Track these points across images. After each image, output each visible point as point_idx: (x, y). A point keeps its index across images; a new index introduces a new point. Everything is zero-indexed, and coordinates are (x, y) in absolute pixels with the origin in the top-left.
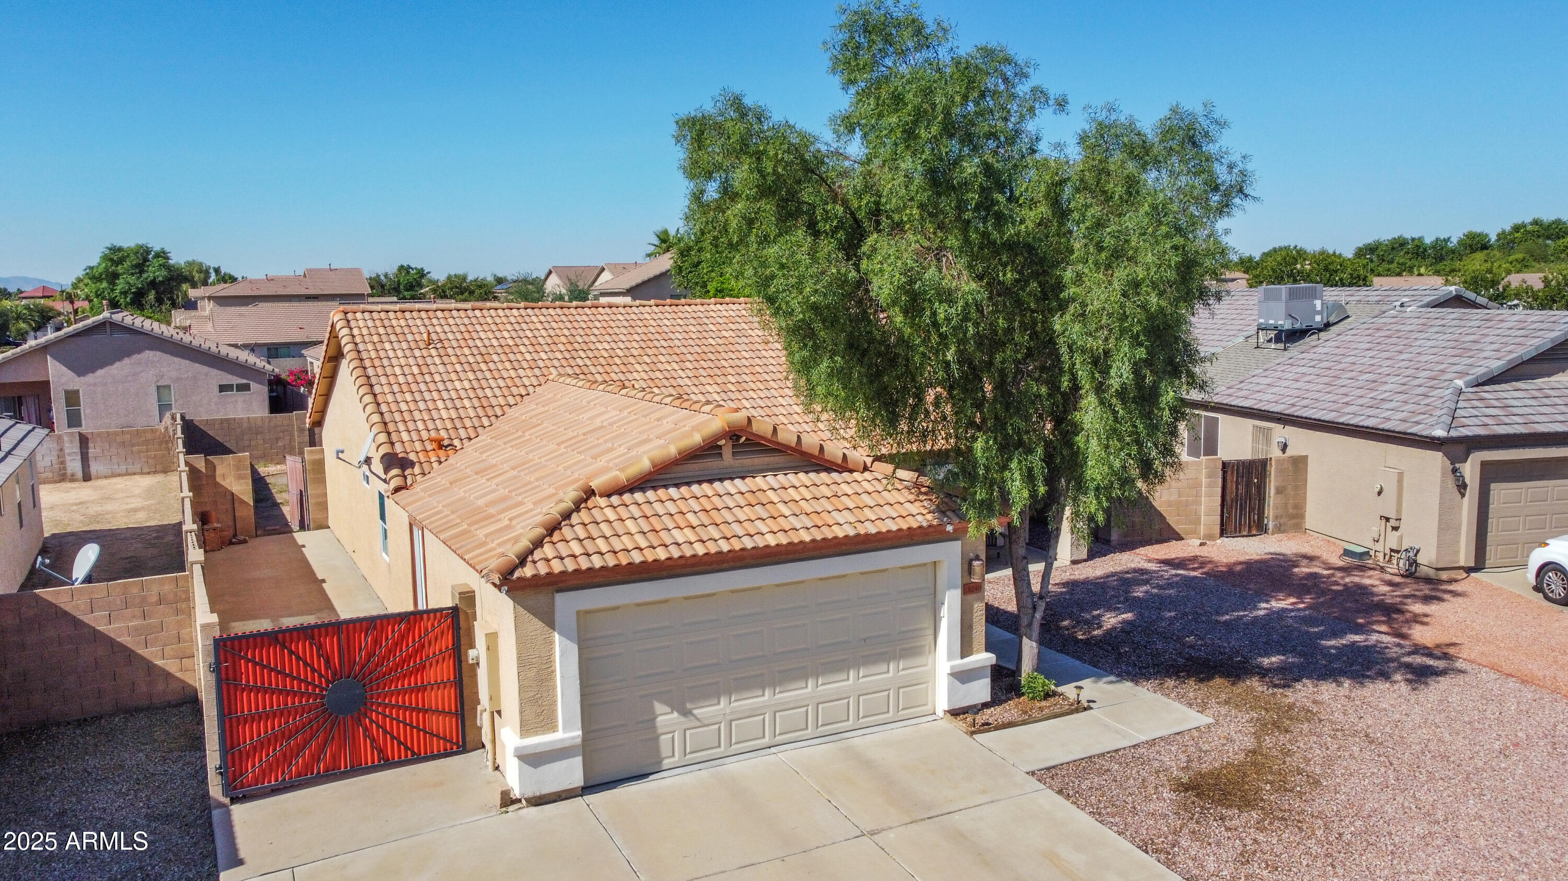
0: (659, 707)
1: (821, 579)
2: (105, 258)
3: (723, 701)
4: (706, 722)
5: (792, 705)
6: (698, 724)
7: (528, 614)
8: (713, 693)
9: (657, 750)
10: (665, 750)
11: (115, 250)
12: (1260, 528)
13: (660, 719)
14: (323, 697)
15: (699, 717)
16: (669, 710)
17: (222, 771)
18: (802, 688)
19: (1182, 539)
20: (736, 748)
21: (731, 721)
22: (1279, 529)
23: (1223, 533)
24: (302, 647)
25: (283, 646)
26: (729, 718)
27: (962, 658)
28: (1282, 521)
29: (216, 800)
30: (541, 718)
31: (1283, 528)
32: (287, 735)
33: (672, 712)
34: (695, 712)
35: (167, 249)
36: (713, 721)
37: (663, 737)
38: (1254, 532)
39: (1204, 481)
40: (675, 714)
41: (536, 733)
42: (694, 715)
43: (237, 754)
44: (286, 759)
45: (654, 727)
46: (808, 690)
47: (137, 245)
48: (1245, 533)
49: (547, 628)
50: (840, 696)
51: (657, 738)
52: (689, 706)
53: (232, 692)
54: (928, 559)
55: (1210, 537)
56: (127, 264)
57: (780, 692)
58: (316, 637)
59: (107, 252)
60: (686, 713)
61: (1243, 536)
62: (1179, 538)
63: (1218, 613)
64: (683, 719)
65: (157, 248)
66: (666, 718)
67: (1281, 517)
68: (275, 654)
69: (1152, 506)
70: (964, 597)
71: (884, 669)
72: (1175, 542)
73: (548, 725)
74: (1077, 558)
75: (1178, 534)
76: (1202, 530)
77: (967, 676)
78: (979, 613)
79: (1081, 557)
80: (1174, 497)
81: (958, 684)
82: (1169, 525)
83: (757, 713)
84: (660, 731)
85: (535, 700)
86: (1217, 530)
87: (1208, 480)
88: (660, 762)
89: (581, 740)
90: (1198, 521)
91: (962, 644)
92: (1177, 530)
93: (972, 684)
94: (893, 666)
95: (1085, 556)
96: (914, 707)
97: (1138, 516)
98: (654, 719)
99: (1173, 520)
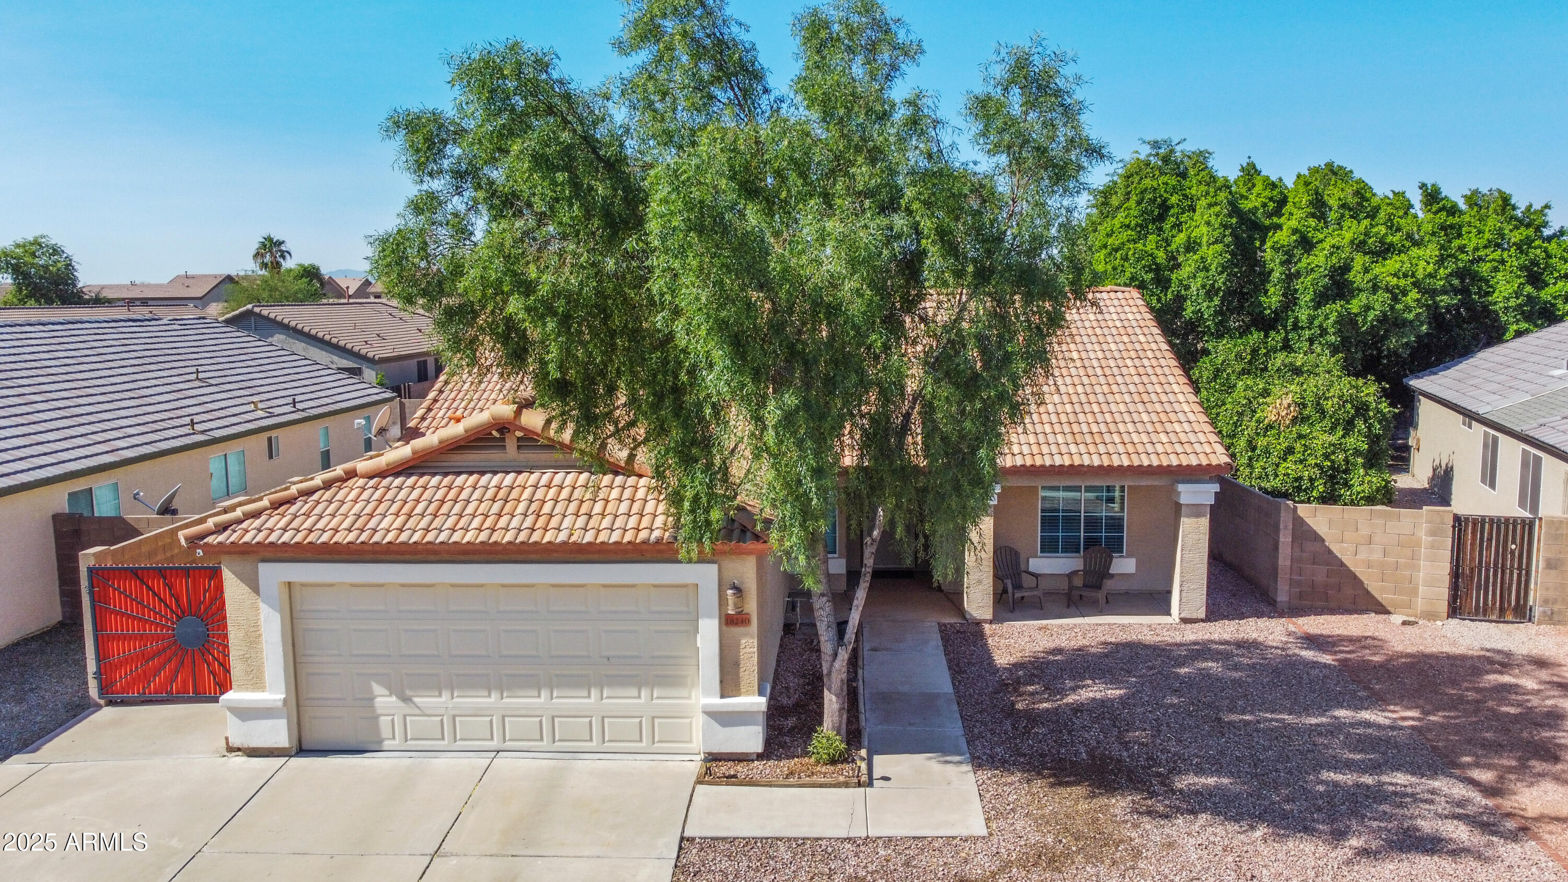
0: (377, 689)
1: (554, 586)
3: (446, 695)
4: (428, 712)
5: (521, 713)
6: (418, 712)
7: (236, 579)
8: (437, 686)
9: (376, 729)
10: (385, 732)
12: (1522, 613)
13: (378, 700)
14: (173, 630)
15: (419, 705)
16: (387, 693)
17: (99, 674)
19: (1388, 612)
20: (460, 744)
21: (454, 717)
22: (1551, 618)
23: (1454, 611)
24: (158, 585)
25: (142, 580)
26: (452, 712)
27: (722, 696)
28: (1556, 608)
29: (94, 700)
30: (251, 676)
31: (1556, 618)
32: (145, 657)
33: (391, 695)
34: (416, 699)
36: (437, 712)
37: (382, 718)
38: (1510, 618)
39: (1425, 539)
40: (394, 699)
41: (247, 690)
42: (414, 703)
43: (108, 665)
44: (146, 677)
45: (372, 707)
46: (539, 701)
48: (1494, 618)
49: (253, 594)
50: (581, 713)
51: (376, 718)
52: (408, 693)
53: (103, 614)
54: (690, 580)
55: (1431, 616)
57: (507, 697)
58: (168, 577)
60: (406, 700)
61: (1491, 621)
62: (1381, 610)
63: (1231, 710)
64: (402, 704)
66: (384, 701)
67: (1555, 602)
68: (136, 587)
69: (1342, 564)
70: (724, 628)
71: (634, 692)
72: (1373, 615)
73: (257, 684)
74: (1188, 617)
75: (1382, 605)
76: (1420, 604)
77: (724, 719)
78: (748, 650)
79: (1194, 616)
80: (1377, 556)
81: (716, 726)
82: (1368, 592)
83: (484, 713)
84: (379, 711)
85: (245, 659)
86: (1443, 607)
87: (1430, 539)
88: (381, 742)
89: (285, 701)
90: (1414, 592)
91: (721, 682)
92: (1380, 599)
93: (736, 729)
94: (644, 693)
95: (1202, 615)
96: (674, 742)
97: (1320, 575)
98: (372, 699)
99: (1374, 586)
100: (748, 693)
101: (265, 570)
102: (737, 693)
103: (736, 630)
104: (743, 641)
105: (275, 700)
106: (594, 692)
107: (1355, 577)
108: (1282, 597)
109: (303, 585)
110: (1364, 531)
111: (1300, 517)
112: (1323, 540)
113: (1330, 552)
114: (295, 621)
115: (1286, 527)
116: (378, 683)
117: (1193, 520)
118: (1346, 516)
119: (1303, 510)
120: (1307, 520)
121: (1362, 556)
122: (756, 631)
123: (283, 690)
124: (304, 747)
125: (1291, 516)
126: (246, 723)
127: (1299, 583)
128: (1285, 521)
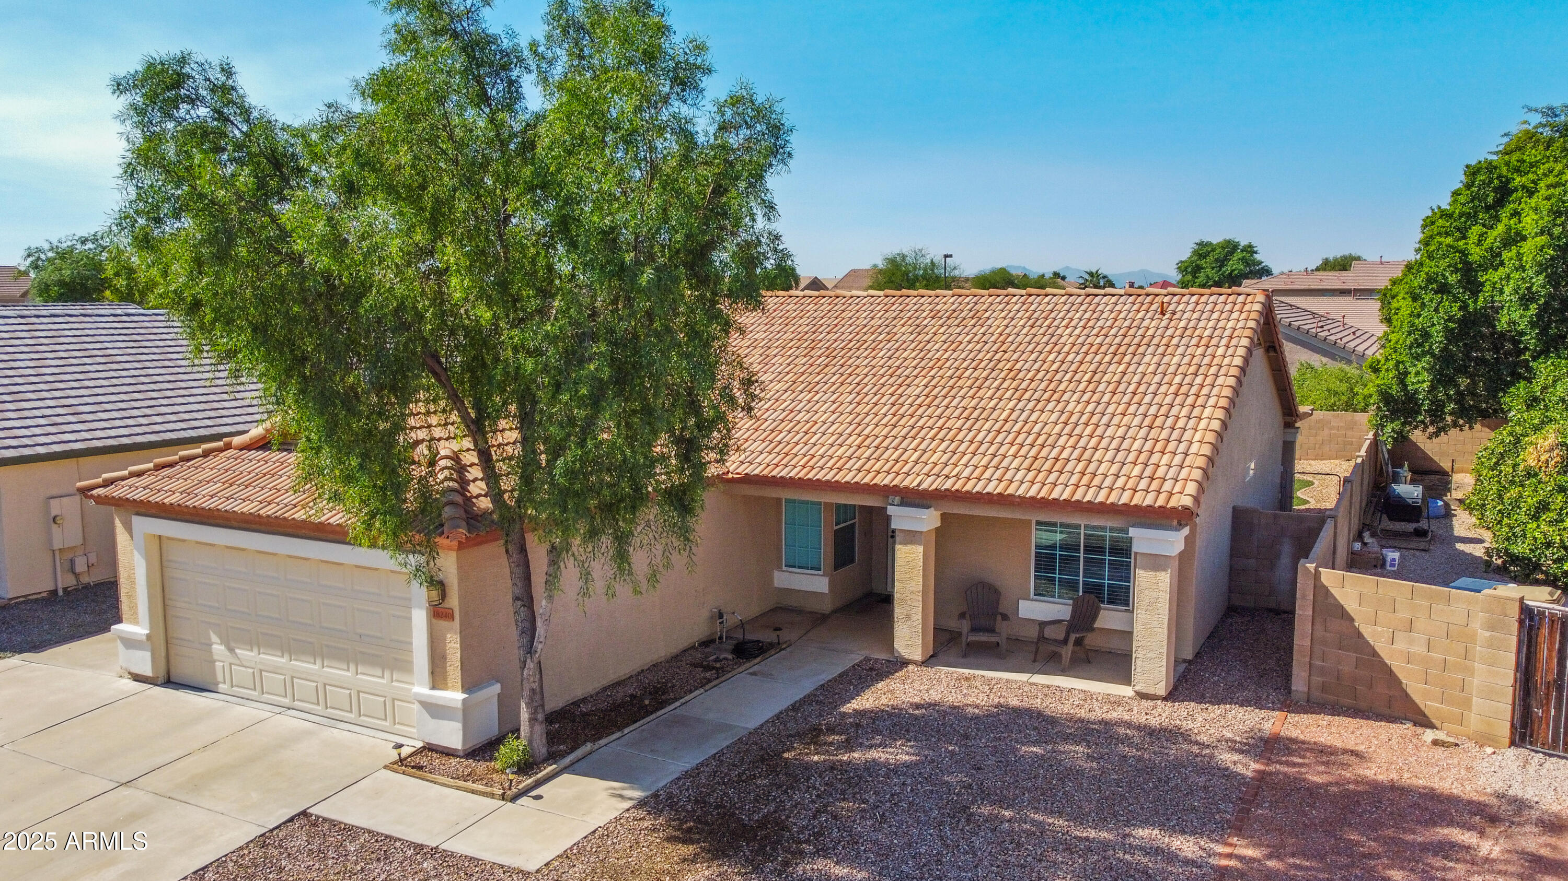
0: (214, 637)
2: (1195, 252)
3: (256, 651)
4: (245, 663)
5: (304, 676)
6: (239, 662)
8: (251, 643)
9: (214, 672)
10: (219, 676)
11: (1201, 244)
13: (214, 646)
15: (240, 656)
16: (219, 642)
18: (309, 662)
19: (1430, 726)
20: (266, 697)
21: (261, 671)
23: (1519, 737)
26: (260, 667)
27: (433, 687)
30: (132, 612)
33: (222, 644)
34: (237, 651)
35: (1254, 244)
36: (251, 665)
37: (217, 663)
39: (1482, 634)
40: (224, 648)
41: (129, 623)
42: (236, 654)
45: (211, 652)
47: (1225, 240)
49: (131, 540)
50: (345, 685)
51: (214, 662)
52: (233, 644)
56: (1211, 258)
59: (1196, 247)
60: (231, 650)
62: (1422, 721)
64: (228, 653)
65: (1243, 243)
69: (1375, 654)
70: (434, 621)
71: (379, 673)
72: (1409, 725)
73: (135, 621)
74: (1144, 691)
75: (1424, 715)
76: (1474, 721)
77: (435, 710)
78: (452, 645)
79: (1151, 691)
80: (1419, 649)
81: (427, 716)
82: (1407, 695)
83: (279, 671)
84: (216, 657)
85: (129, 597)
86: (1504, 730)
87: (1488, 634)
88: (217, 684)
89: (149, 637)
90: (1466, 704)
91: (432, 673)
92: (1422, 707)
93: (441, 721)
94: (387, 674)
95: (1161, 690)
96: (407, 725)
97: (1347, 663)
98: (210, 645)
99: (1415, 689)
100: (454, 689)
101: (137, 521)
102: (445, 688)
103: (443, 624)
104: (449, 636)
105: (141, 635)
106: (352, 667)
107: (1391, 672)
108: (1299, 684)
109: (169, 538)
110: (1403, 614)
111: (1324, 586)
112: (1352, 620)
113: (1360, 635)
114: (165, 569)
115: (1304, 597)
116: (215, 633)
117: (1151, 574)
118: (1380, 591)
119: (1329, 577)
120: (1333, 591)
121: (1400, 645)
122: (458, 626)
123: (148, 625)
124: (172, 680)
125: (1311, 583)
126: (130, 651)
127: (1322, 671)
128: (1304, 587)
